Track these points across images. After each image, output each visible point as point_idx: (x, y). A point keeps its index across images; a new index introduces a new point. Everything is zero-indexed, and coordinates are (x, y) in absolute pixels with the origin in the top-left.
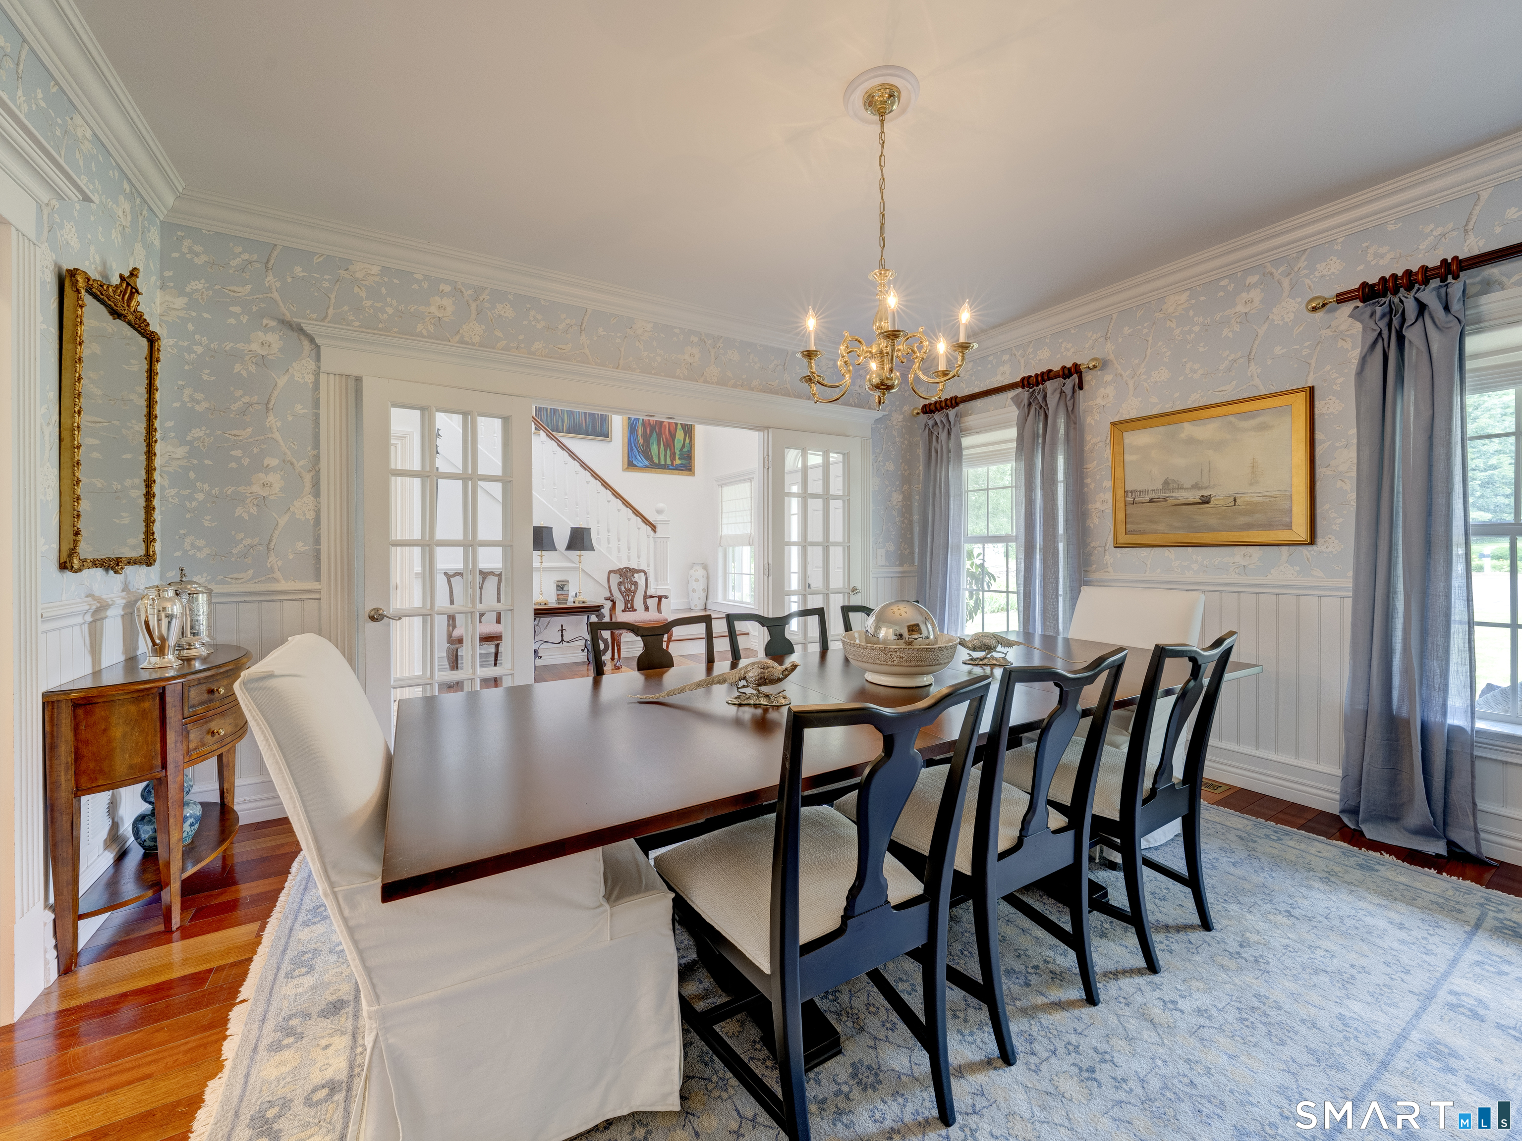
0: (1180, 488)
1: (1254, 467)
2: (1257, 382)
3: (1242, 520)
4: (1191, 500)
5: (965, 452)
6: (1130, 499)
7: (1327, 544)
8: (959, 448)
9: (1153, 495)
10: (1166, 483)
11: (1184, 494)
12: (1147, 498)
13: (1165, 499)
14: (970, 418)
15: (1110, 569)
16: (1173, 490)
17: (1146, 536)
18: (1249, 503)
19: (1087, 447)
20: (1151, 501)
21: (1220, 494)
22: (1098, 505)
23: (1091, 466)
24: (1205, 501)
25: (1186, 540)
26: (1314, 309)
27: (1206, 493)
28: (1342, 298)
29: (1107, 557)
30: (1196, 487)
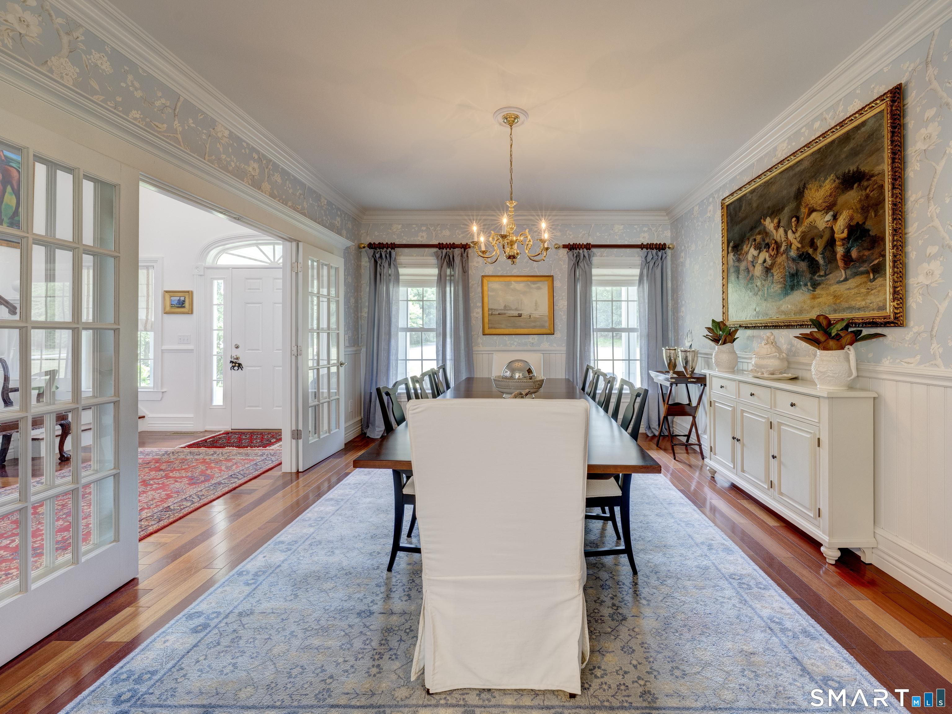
0: (511, 309)
1: (536, 303)
2: (536, 270)
3: (533, 324)
4: (514, 315)
5: (401, 277)
6: (490, 312)
7: (558, 335)
8: (397, 275)
9: (500, 312)
10: (505, 306)
11: (512, 312)
12: (498, 313)
13: (505, 314)
14: (402, 257)
15: (481, 345)
16: (508, 310)
17: (497, 330)
18: (535, 318)
19: (470, 285)
20: (499, 314)
21: (525, 313)
22: (475, 314)
23: (472, 295)
24: (520, 315)
25: (512, 333)
26: (556, 248)
27: (520, 312)
28: (565, 246)
29: (479, 339)
30: (516, 309)
